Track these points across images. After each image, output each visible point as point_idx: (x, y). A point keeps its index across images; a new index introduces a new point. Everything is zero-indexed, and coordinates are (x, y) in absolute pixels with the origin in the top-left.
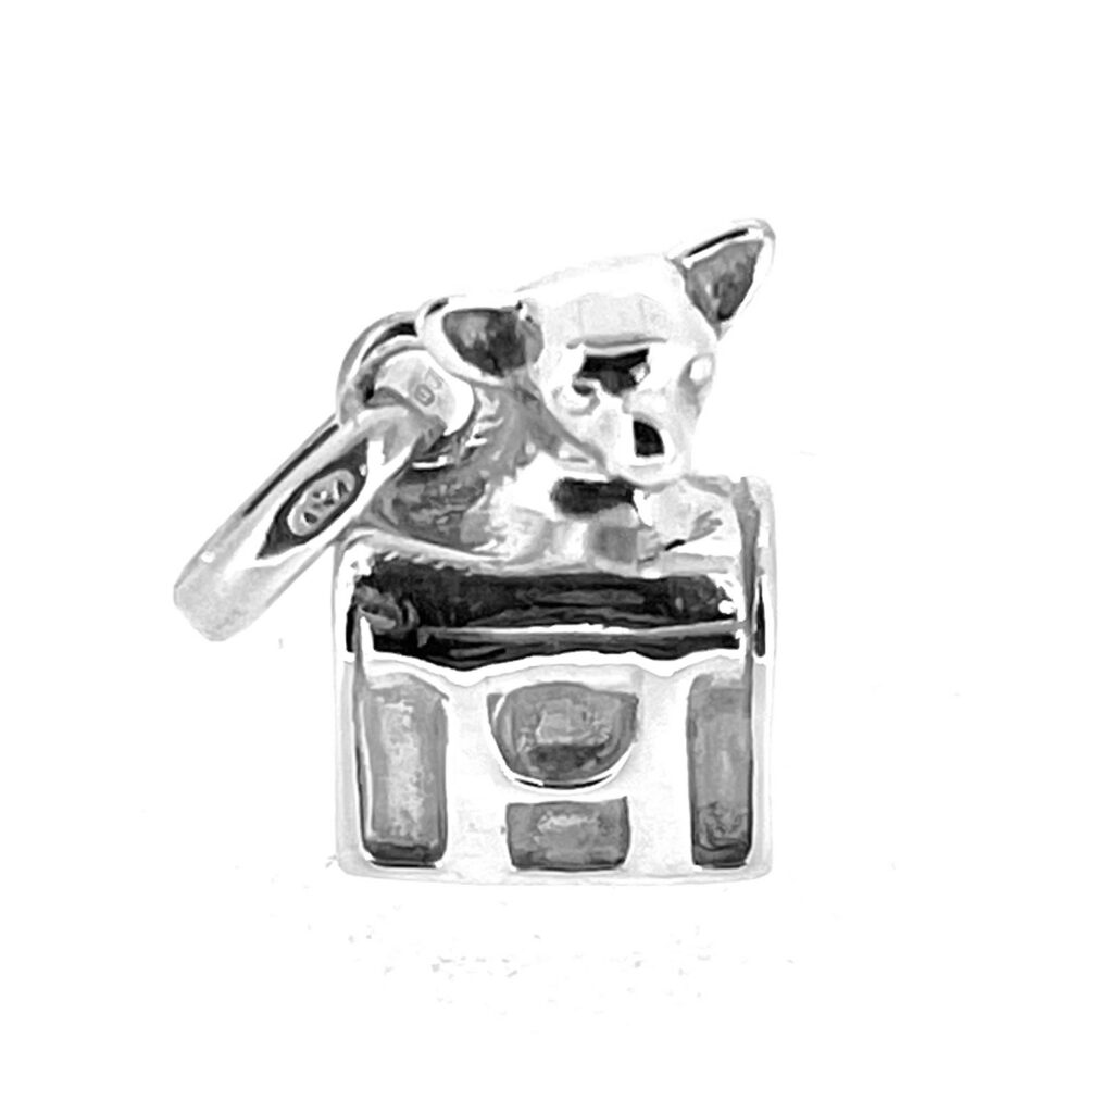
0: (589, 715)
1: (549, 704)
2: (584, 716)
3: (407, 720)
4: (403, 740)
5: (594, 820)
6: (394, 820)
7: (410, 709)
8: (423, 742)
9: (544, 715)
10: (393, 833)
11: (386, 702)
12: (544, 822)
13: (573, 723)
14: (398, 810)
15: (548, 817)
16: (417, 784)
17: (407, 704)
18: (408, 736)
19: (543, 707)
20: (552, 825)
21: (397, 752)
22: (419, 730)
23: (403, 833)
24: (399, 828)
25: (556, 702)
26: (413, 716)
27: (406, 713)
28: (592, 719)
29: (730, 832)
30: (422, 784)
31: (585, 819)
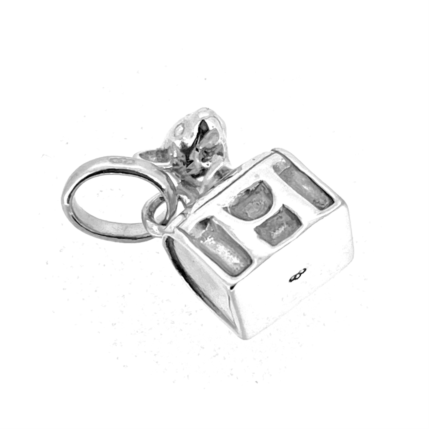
0: (258, 203)
1: (246, 208)
2: (257, 204)
3: (214, 242)
4: (217, 247)
5: (286, 226)
6: (233, 268)
7: (212, 238)
8: (222, 243)
9: (247, 212)
10: (236, 271)
11: (204, 241)
12: (273, 236)
13: (257, 208)
14: (233, 265)
15: (273, 234)
16: (231, 254)
17: (210, 238)
18: (217, 246)
19: (245, 210)
20: (276, 235)
21: (219, 251)
22: (219, 241)
23: (239, 269)
24: (237, 269)
25: (247, 206)
26: (214, 240)
27: (212, 240)
28: (260, 203)
29: (325, 203)
30: (232, 253)
31: (283, 228)
